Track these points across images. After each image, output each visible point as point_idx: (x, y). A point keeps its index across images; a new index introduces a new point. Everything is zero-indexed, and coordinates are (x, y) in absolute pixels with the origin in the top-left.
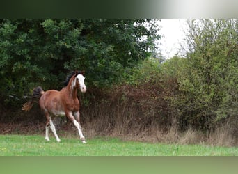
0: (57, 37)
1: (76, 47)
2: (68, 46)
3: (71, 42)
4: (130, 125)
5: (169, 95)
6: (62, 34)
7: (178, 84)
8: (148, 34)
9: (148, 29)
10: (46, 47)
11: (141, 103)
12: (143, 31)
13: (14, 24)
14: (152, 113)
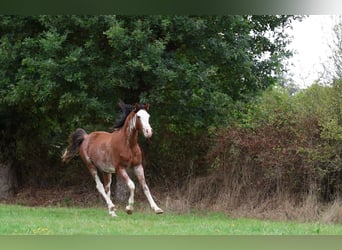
0: (128, 53)
1: (158, 69)
2: (146, 68)
3: (151, 62)
5: (305, 145)
6: (137, 49)
7: (318, 127)
8: (273, 49)
9: (272, 41)
10: (112, 70)
11: (261, 157)
12: (264, 45)
14: (278, 173)
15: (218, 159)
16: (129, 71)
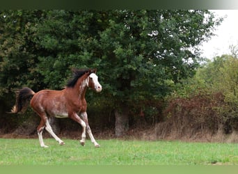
0: (125, 61)
1: (140, 69)
2: (134, 69)
3: (137, 65)
4: (183, 130)
5: (216, 105)
6: (129, 58)
7: (222, 96)
8: (193, 56)
9: (193, 52)
10: (116, 70)
11: (193, 112)
12: (189, 54)
13: (89, 51)
14: (202, 120)
15: (170, 113)
16: (125, 70)
